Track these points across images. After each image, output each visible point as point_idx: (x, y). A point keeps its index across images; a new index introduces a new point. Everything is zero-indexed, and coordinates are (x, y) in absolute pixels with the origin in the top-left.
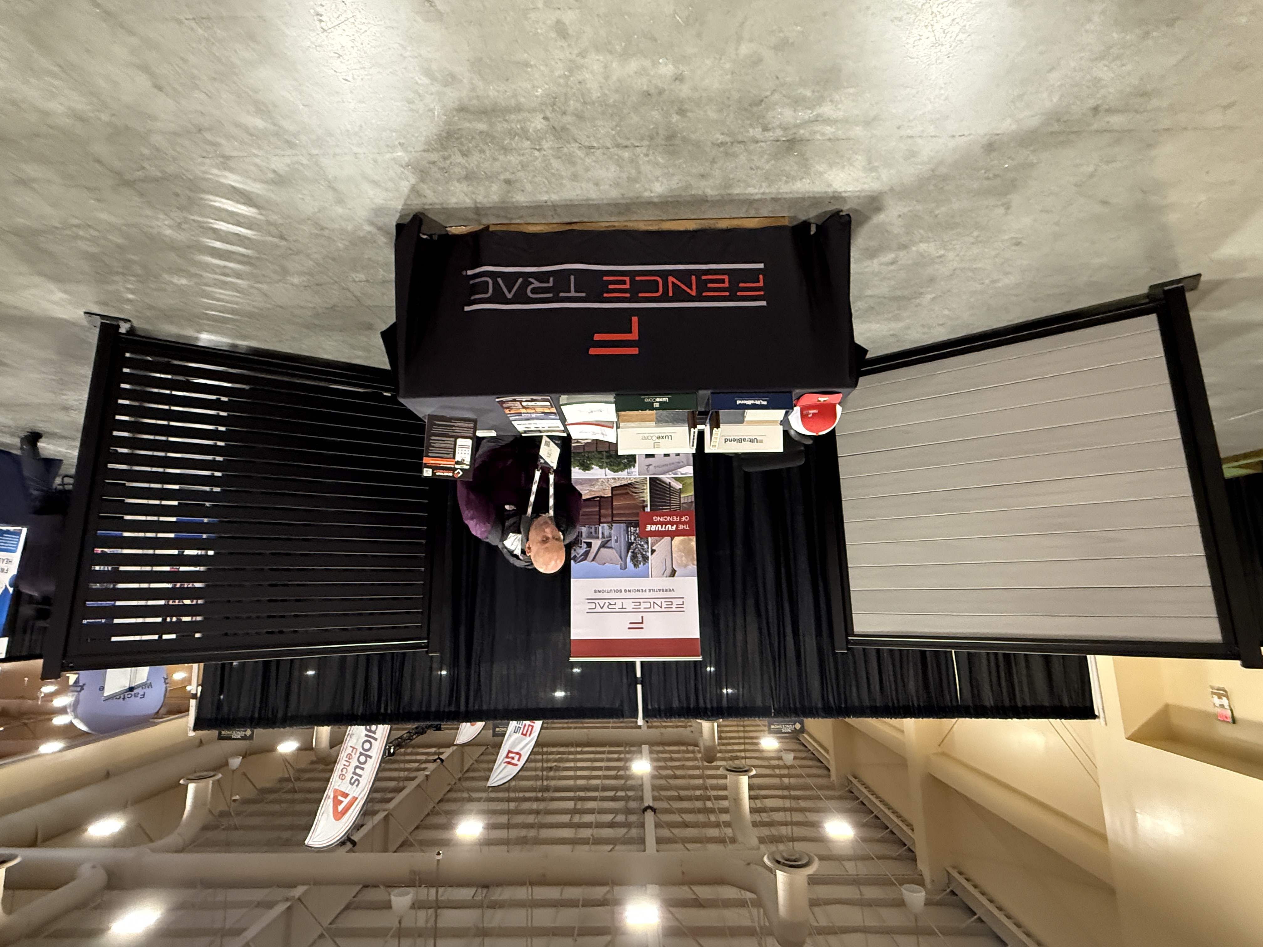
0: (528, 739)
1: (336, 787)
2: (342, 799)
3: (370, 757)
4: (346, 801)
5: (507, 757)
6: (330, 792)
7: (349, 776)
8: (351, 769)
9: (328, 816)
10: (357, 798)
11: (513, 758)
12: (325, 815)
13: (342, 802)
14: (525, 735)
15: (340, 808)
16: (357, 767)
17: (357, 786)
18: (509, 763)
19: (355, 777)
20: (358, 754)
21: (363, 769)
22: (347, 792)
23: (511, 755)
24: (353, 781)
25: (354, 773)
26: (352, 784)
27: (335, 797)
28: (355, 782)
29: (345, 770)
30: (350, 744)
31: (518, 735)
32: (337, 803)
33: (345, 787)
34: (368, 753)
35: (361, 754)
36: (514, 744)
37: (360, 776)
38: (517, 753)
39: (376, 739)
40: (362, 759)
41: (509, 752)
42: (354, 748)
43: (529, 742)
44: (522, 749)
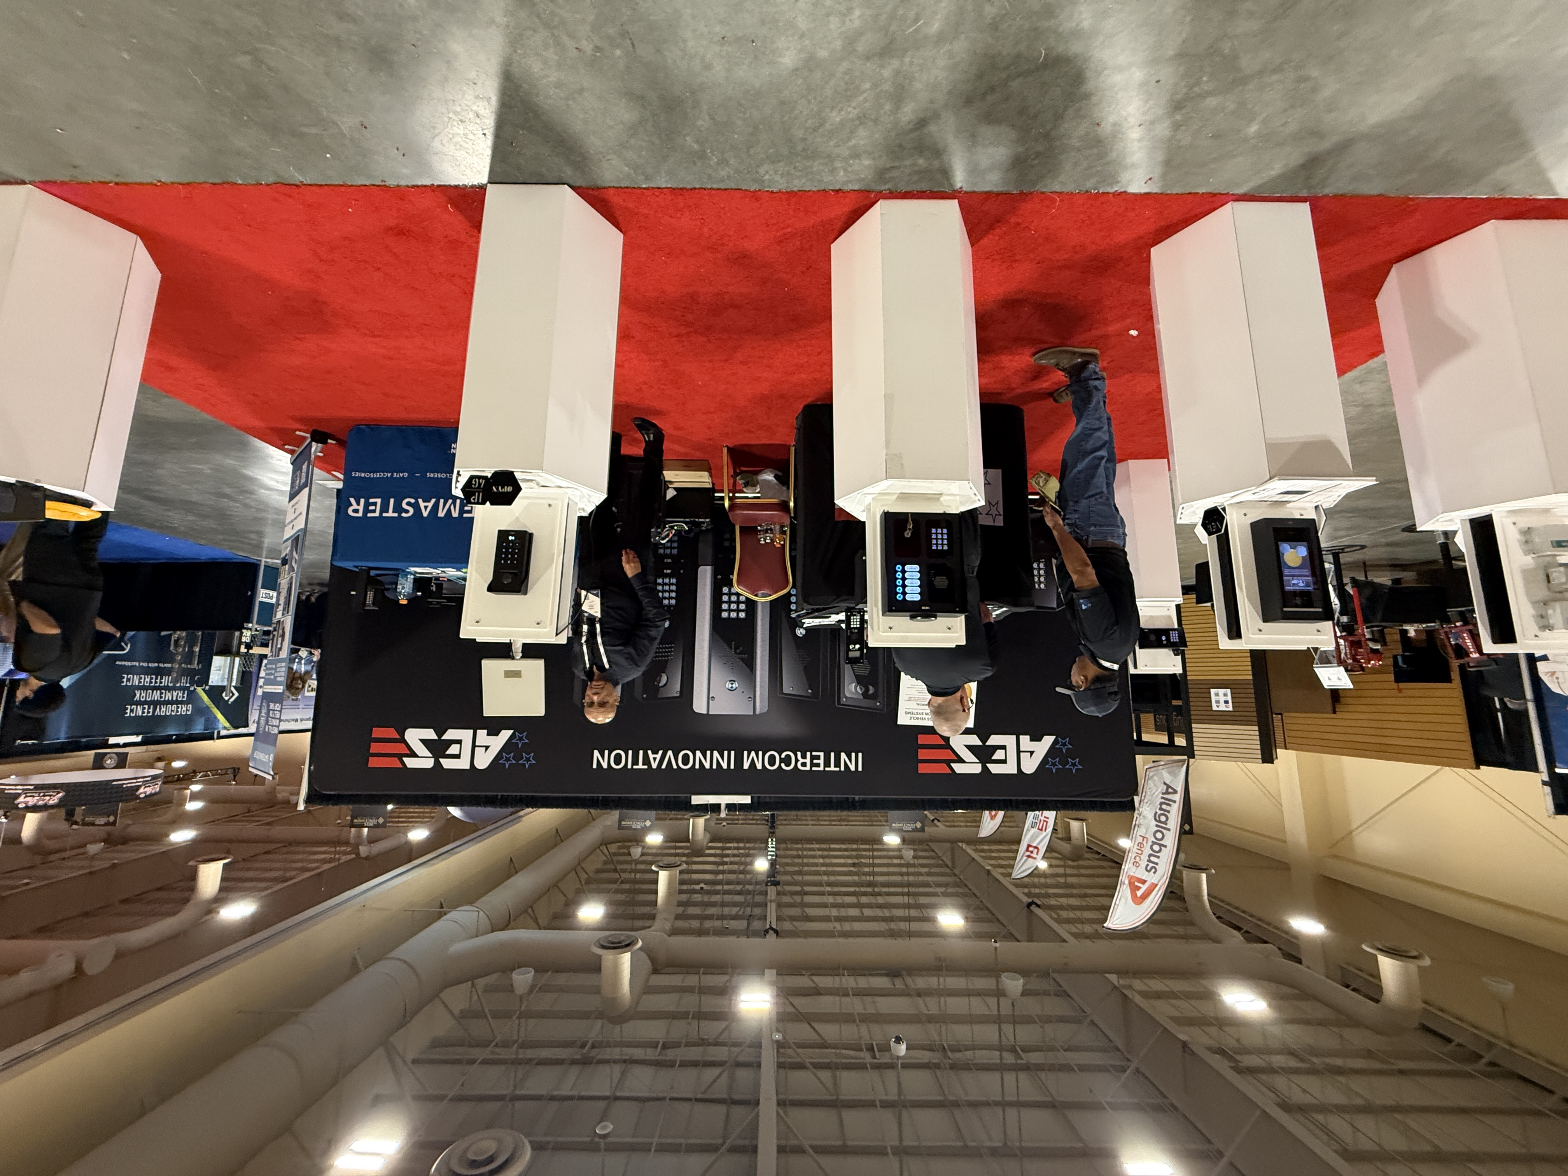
0: (1044, 834)
1: (1132, 874)
2: (1140, 885)
3: (1165, 846)
4: (1144, 888)
5: (1027, 850)
6: (1124, 878)
7: (1144, 863)
8: (1145, 857)
9: (1126, 900)
10: (1157, 885)
11: (1032, 852)
12: (1123, 900)
13: (1140, 888)
14: (1041, 830)
15: (1139, 893)
16: (1150, 855)
17: (1155, 873)
18: (1029, 856)
19: (1151, 865)
20: (1150, 843)
21: (1158, 857)
22: (1144, 878)
23: (1031, 849)
24: (1149, 868)
25: (1149, 861)
26: (1149, 871)
27: (1131, 884)
28: (1152, 868)
29: (1138, 858)
30: (1139, 834)
31: (1035, 830)
32: (1134, 889)
33: (1141, 873)
34: (1161, 842)
35: (1154, 843)
36: (1033, 838)
37: (1157, 864)
38: (1036, 847)
39: (1169, 830)
40: (1156, 848)
41: (1029, 846)
42: (1144, 838)
43: (1045, 837)
44: (1039, 843)
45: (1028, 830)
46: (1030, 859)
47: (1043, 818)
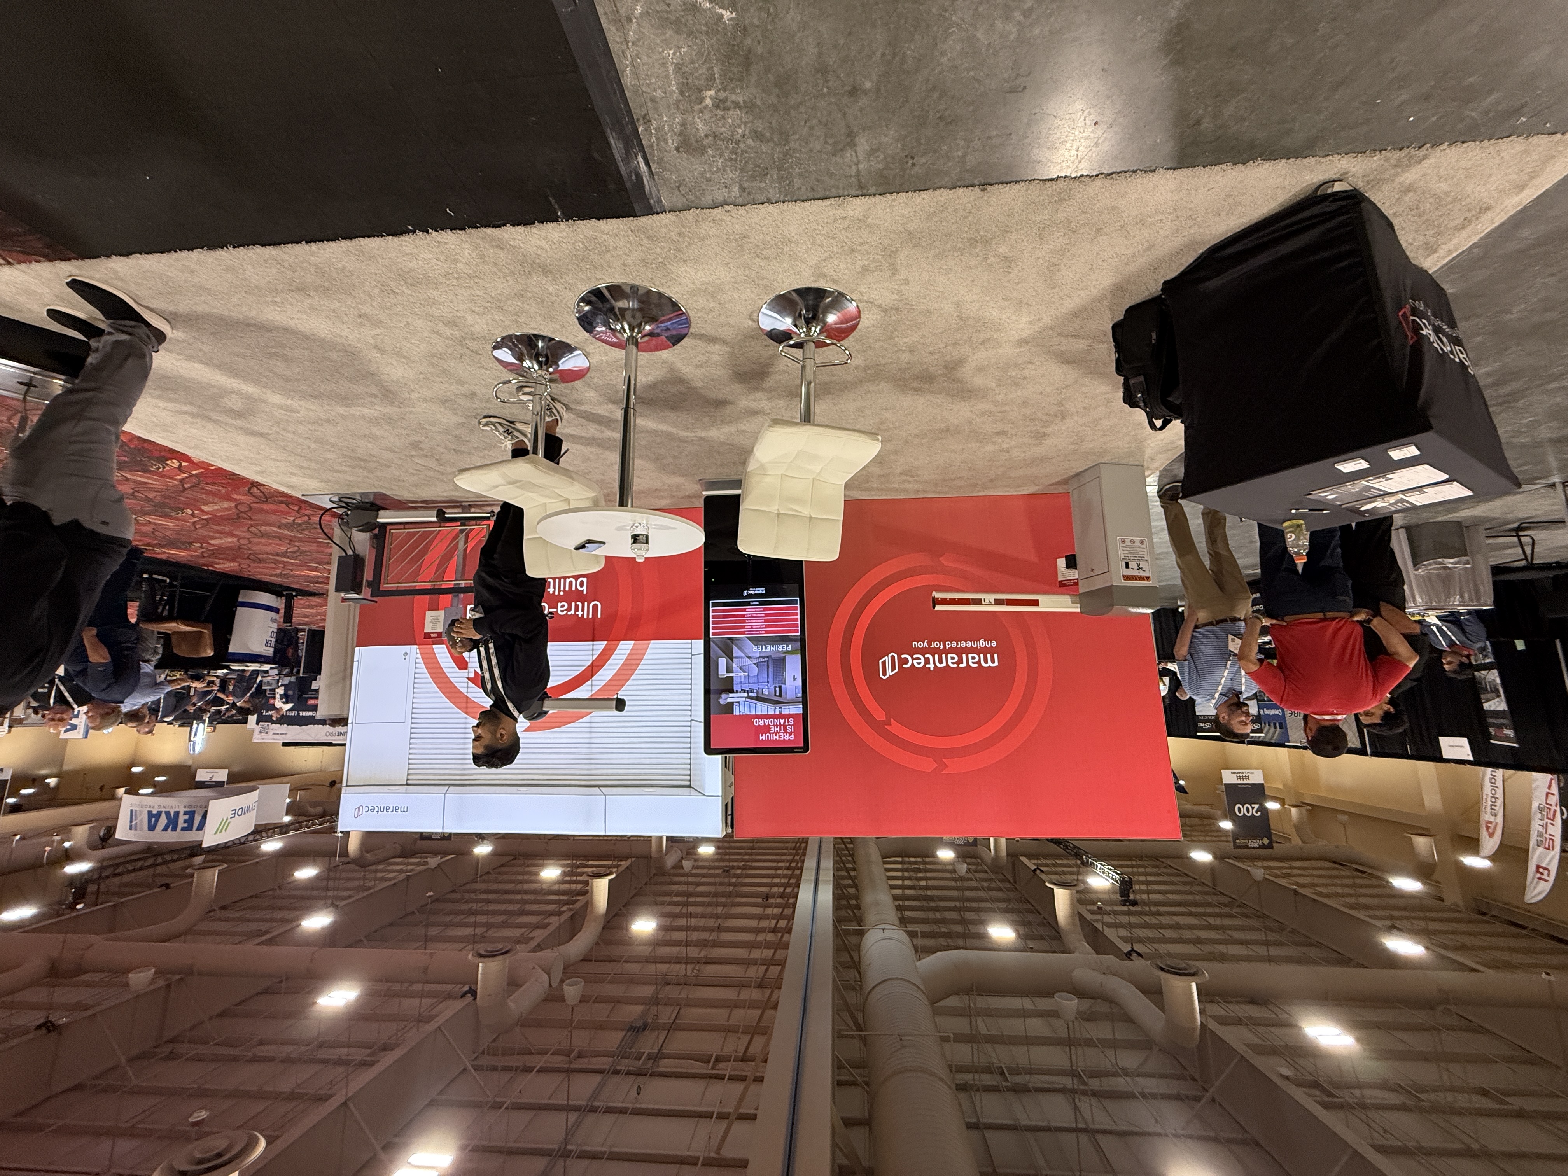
0: (1553, 853)
11: (1543, 874)
14: (1548, 849)
18: (1540, 879)
23: (1540, 870)
31: (1542, 849)
36: (1540, 858)
38: (1546, 868)
41: (1538, 867)
43: (1553, 858)
44: (1549, 864)
45: (1534, 850)
46: (1542, 882)
47: (1548, 836)
